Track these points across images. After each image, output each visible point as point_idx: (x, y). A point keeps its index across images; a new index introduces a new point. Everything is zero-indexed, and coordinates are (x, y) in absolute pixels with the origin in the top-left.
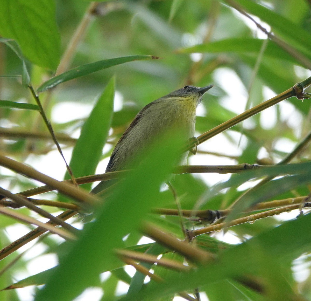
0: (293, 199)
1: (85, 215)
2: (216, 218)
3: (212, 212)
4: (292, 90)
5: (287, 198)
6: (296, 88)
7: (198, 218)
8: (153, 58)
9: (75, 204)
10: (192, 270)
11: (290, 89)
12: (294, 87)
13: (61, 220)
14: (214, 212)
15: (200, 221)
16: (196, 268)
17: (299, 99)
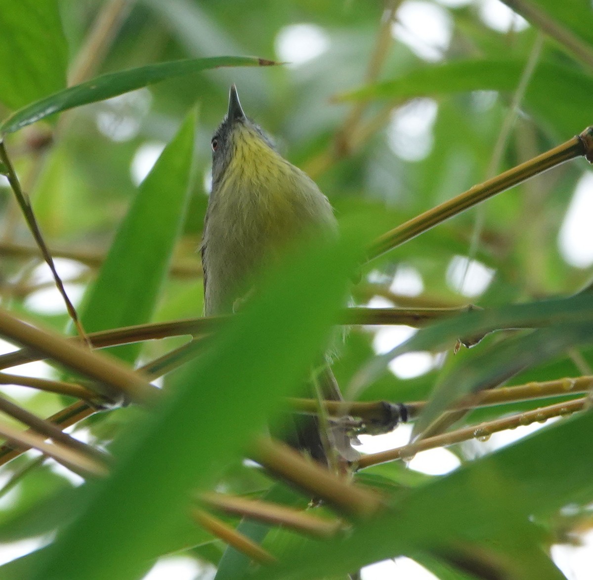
0: (573, 381)
1: (105, 408)
2: (400, 419)
3: (389, 406)
4: (576, 142)
5: (558, 378)
6: (585, 137)
7: (358, 420)
8: (262, 63)
9: (82, 385)
10: (339, 534)
11: (573, 140)
12: (582, 137)
13: (55, 427)
14: (395, 406)
15: (364, 426)
16: (348, 529)
17: (591, 162)
